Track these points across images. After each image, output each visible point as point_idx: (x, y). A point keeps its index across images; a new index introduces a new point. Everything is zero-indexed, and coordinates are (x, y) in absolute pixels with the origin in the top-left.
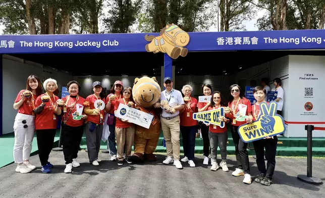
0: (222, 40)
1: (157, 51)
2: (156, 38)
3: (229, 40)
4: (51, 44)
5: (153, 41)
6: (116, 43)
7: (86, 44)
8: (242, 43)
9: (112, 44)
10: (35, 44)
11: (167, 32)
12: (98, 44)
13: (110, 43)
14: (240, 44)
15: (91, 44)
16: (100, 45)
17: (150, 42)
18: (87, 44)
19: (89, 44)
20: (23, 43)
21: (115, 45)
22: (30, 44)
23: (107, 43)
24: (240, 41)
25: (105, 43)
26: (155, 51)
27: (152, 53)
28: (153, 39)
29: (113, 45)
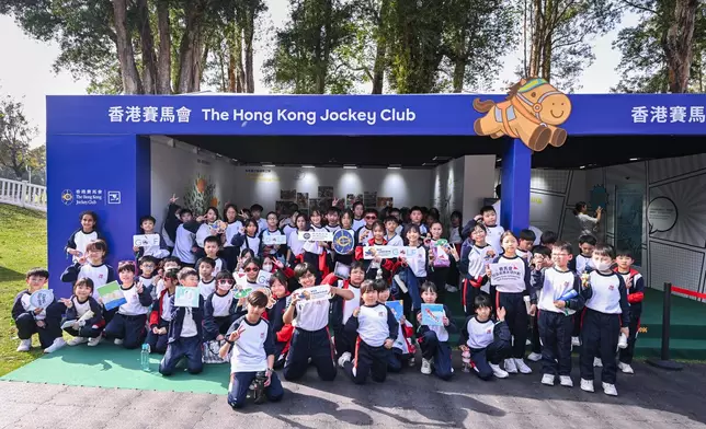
0: (643, 112)
1: (500, 134)
2: (498, 105)
3: (658, 112)
4: (268, 116)
5: (492, 111)
6: (409, 115)
7: (344, 116)
8: (686, 118)
9: (401, 117)
10: (235, 114)
11: (521, 93)
12: (372, 116)
13: (396, 116)
14: (682, 120)
15: (356, 116)
16: (374, 119)
17: (484, 114)
18: (347, 116)
19: (352, 116)
20: (210, 114)
21: (408, 119)
22: (224, 116)
23: (390, 115)
24: (683, 115)
25: (386, 115)
26: (494, 134)
27: (488, 137)
28: (490, 107)
29: (403, 119)
